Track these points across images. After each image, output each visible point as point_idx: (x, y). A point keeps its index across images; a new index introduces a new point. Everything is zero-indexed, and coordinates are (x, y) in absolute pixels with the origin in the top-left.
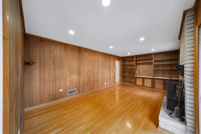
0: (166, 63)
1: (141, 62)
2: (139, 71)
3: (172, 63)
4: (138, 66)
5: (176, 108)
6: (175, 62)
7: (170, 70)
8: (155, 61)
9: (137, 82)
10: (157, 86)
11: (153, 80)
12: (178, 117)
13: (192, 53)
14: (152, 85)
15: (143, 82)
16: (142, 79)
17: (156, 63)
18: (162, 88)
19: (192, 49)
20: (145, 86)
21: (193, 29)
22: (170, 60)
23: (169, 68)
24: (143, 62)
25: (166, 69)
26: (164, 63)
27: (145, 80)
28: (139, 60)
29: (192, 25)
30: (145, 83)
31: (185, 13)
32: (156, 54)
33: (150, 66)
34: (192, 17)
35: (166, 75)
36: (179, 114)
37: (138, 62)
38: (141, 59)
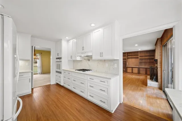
0: (147, 58)
1: (130, 57)
2: (129, 63)
3: (151, 57)
4: (128, 60)
5: (154, 77)
6: (152, 57)
7: (149, 62)
8: (140, 56)
9: (128, 71)
10: (141, 72)
11: (139, 68)
12: (155, 80)
13: (160, 55)
14: (138, 72)
15: (132, 70)
16: (131, 68)
17: (141, 58)
18: (145, 73)
19: (160, 53)
20: (134, 72)
21: (161, 46)
22: (150, 56)
23: (149, 61)
24: (132, 57)
25: (147, 61)
26: (145, 58)
27: (134, 68)
28: (129, 56)
29: (160, 44)
30: (133, 71)
31: (158, 39)
32: (141, 52)
33: (137, 59)
34: (160, 41)
35: (147, 65)
36: (156, 79)
37: (128, 57)
38: (130, 55)
